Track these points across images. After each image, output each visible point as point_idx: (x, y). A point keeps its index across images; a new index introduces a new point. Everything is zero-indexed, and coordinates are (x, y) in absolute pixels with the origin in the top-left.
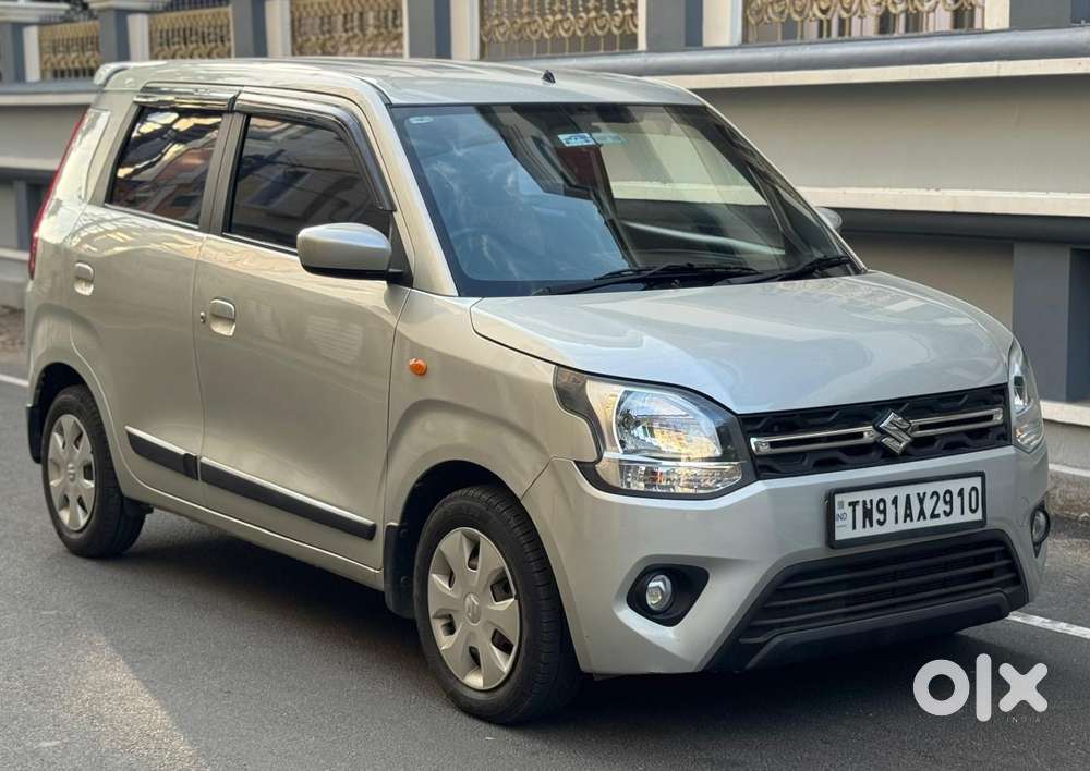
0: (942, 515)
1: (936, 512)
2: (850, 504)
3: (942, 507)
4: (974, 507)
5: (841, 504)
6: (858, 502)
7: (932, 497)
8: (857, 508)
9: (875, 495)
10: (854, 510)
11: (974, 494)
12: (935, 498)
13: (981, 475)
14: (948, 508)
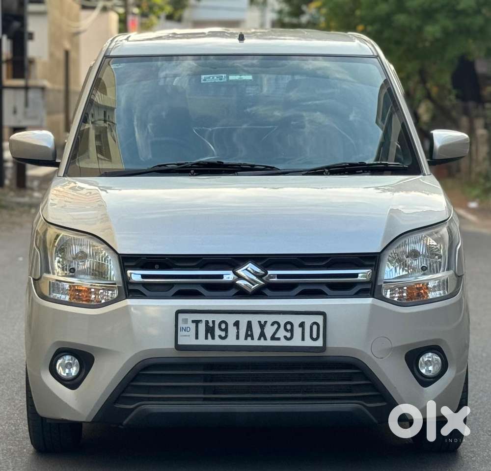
0: (282, 339)
1: (276, 336)
2: (193, 321)
3: (282, 333)
4: (315, 336)
5: (186, 321)
6: (201, 321)
7: (272, 325)
8: (200, 325)
9: (218, 318)
10: (197, 327)
11: (315, 327)
12: (276, 326)
13: (323, 314)
14: (288, 335)
